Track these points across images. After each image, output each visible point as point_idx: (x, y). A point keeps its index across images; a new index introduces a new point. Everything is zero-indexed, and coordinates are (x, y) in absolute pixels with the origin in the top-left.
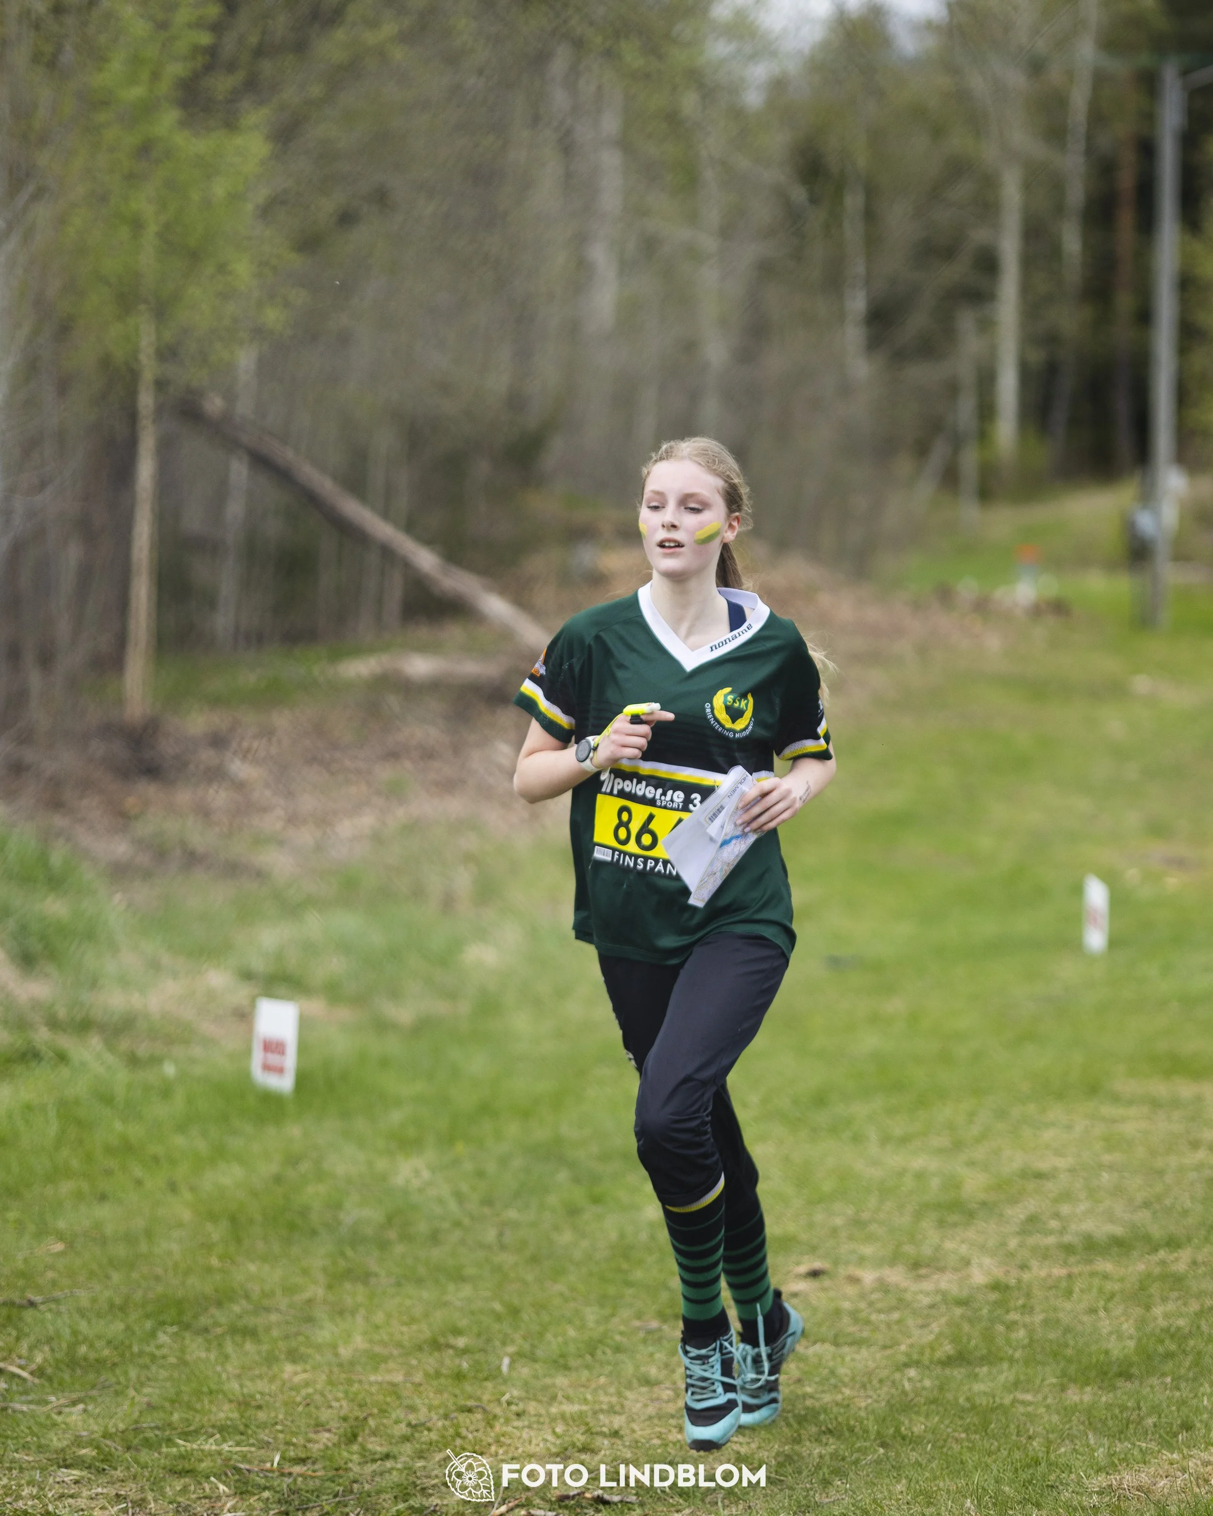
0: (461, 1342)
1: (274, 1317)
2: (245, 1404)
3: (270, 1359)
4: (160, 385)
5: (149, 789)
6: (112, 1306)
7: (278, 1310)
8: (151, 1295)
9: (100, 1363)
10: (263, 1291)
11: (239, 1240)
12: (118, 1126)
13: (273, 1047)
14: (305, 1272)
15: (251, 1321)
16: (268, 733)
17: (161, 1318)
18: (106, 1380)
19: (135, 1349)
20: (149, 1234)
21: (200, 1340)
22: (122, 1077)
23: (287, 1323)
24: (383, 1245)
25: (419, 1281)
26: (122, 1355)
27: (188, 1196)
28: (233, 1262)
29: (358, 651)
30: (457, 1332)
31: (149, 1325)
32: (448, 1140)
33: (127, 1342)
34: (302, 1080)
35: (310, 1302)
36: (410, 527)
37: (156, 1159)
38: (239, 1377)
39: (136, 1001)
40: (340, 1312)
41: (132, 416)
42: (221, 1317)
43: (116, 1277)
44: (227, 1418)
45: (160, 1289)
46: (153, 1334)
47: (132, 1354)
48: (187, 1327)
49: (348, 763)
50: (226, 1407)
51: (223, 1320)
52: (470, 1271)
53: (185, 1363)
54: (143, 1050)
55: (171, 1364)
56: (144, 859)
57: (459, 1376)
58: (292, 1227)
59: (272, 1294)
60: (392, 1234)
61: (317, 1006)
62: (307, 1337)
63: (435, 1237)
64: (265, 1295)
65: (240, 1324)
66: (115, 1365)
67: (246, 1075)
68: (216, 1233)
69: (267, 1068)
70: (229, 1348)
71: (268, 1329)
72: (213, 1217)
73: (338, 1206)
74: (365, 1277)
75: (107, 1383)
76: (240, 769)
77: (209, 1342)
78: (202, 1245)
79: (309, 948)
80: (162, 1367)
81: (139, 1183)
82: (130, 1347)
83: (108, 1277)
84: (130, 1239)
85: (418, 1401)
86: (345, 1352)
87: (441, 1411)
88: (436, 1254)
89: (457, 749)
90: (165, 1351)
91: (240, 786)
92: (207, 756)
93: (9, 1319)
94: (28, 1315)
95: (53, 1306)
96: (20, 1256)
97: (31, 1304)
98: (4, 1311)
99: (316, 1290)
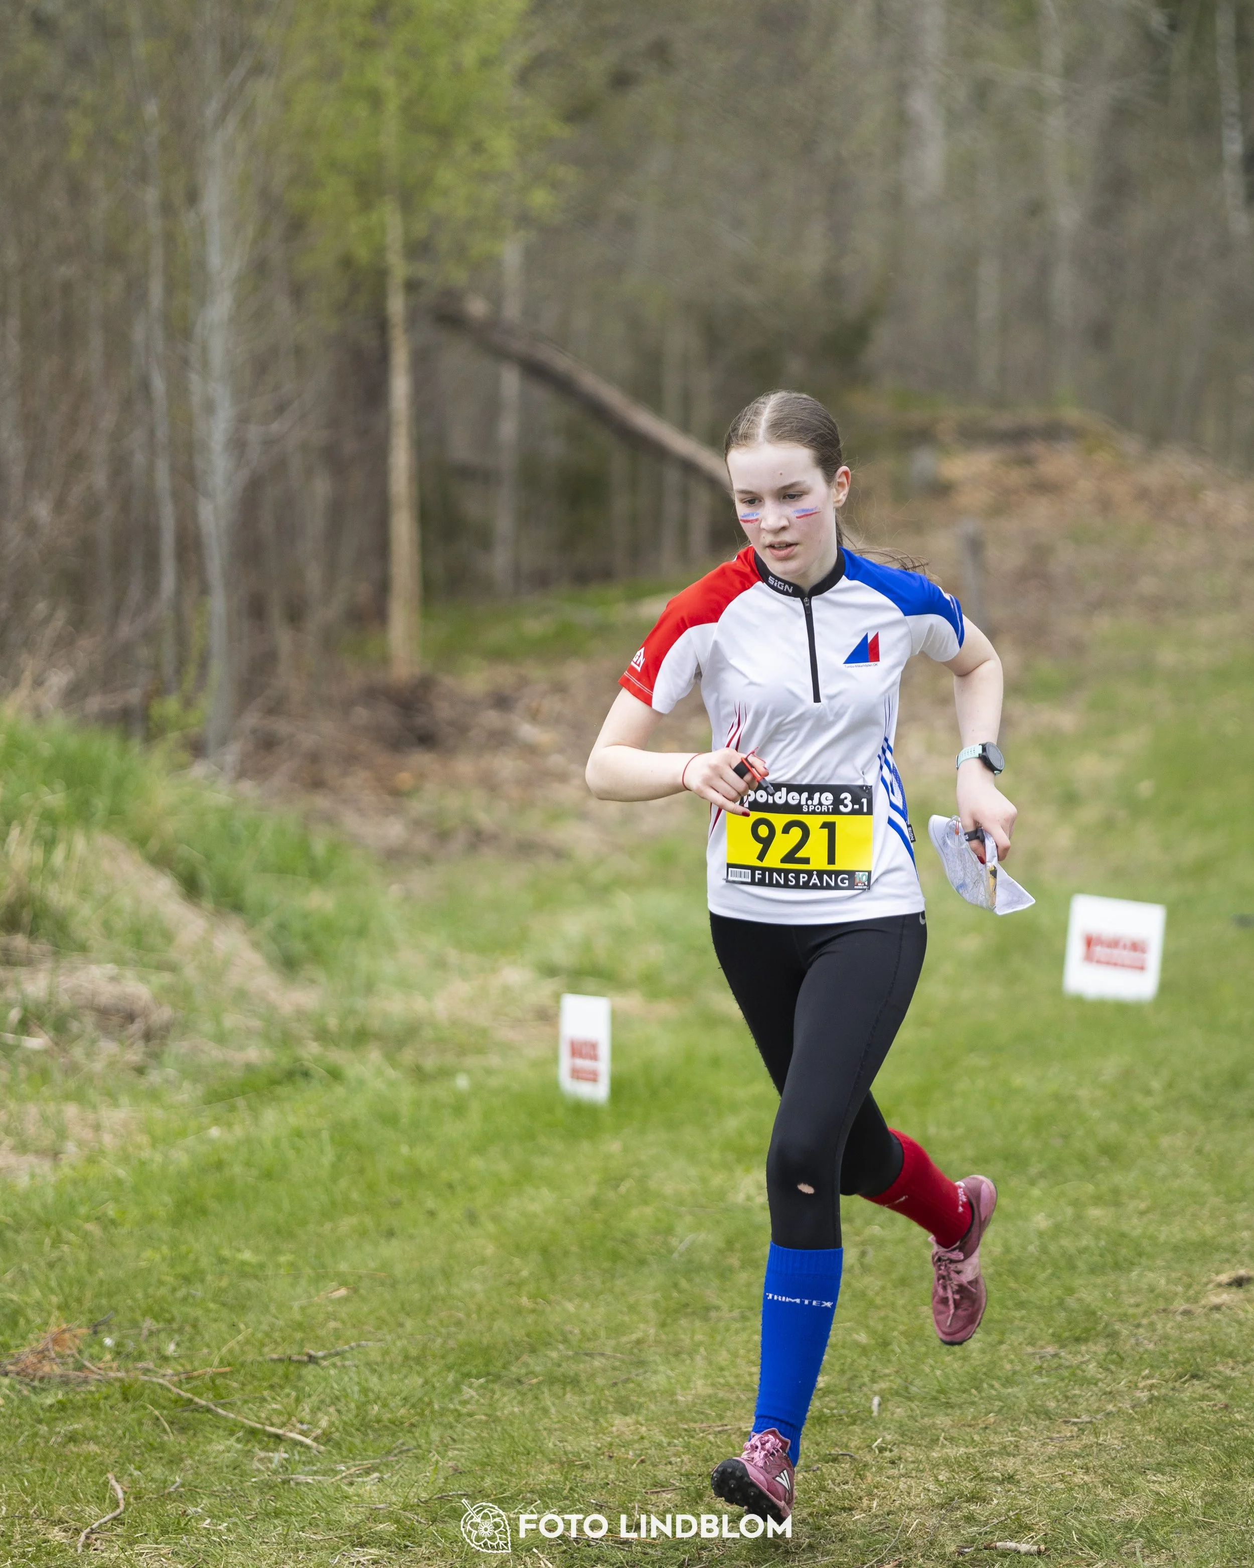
1: (597, 1363)
2: (567, 1464)
3: (596, 1412)
4: (412, 286)
5: (422, 759)
6: (407, 1358)
7: (602, 1355)
8: (452, 1343)
9: (397, 1423)
10: (583, 1332)
11: (553, 1277)
12: (404, 1150)
13: (583, 1050)
14: (632, 1308)
15: (571, 1368)
16: (559, 690)
17: (465, 1370)
18: (403, 1444)
19: (437, 1406)
20: (447, 1274)
21: (512, 1393)
22: (407, 1093)
23: (614, 1369)
24: (724, 1275)
26: (422, 1414)
27: (491, 1227)
28: (549, 1302)
31: (451, 1377)
33: (426, 1399)
34: (618, 1087)
35: (639, 1342)
37: (450, 1186)
38: (560, 1433)
39: (420, 1005)
40: (676, 1353)
41: (382, 326)
42: (536, 1364)
43: (409, 1324)
44: (549, 1482)
45: (462, 1337)
46: (456, 1389)
47: (432, 1412)
48: (497, 1378)
50: (547, 1468)
51: (538, 1368)
53: (497, 1420)
54: (430, 1063)
55: (480, 1422)
56: (422, 842)
57: (822, 1420)
58: (615, 1256)
59: (595, 1336)
60: (734, 1261)
61: (632, 1002)
62: (639, 1385)
64: (586, 1337)
65: (559, 1372)
66: (413, 1425)
67: (554, 1085)
68: (526, 1268)
69: (577, 1074)
70: (547, 1400)
71: (592, 1376)
72: (520, 1250)
73: (669, 1231)
74: (704, 1312)
75: (405, 1448)
76: (528, 731)
77: (522, 1394)
78: (510, 1283)
79: (621, 935)
80: (469, 1425)
82: (430, 1403)
83: (401, 1325)
84: (424, 1280)
86: (684, 1399)
90: (471, 1407)
91: (531, 750)
92: (492, 718)
93: (286, 1377)
94: (309, 1372)
95: (337, 1360)
96: (296, 1305)
97: (312, 1359)
98: (280, 1369)
99: (645, 1329)
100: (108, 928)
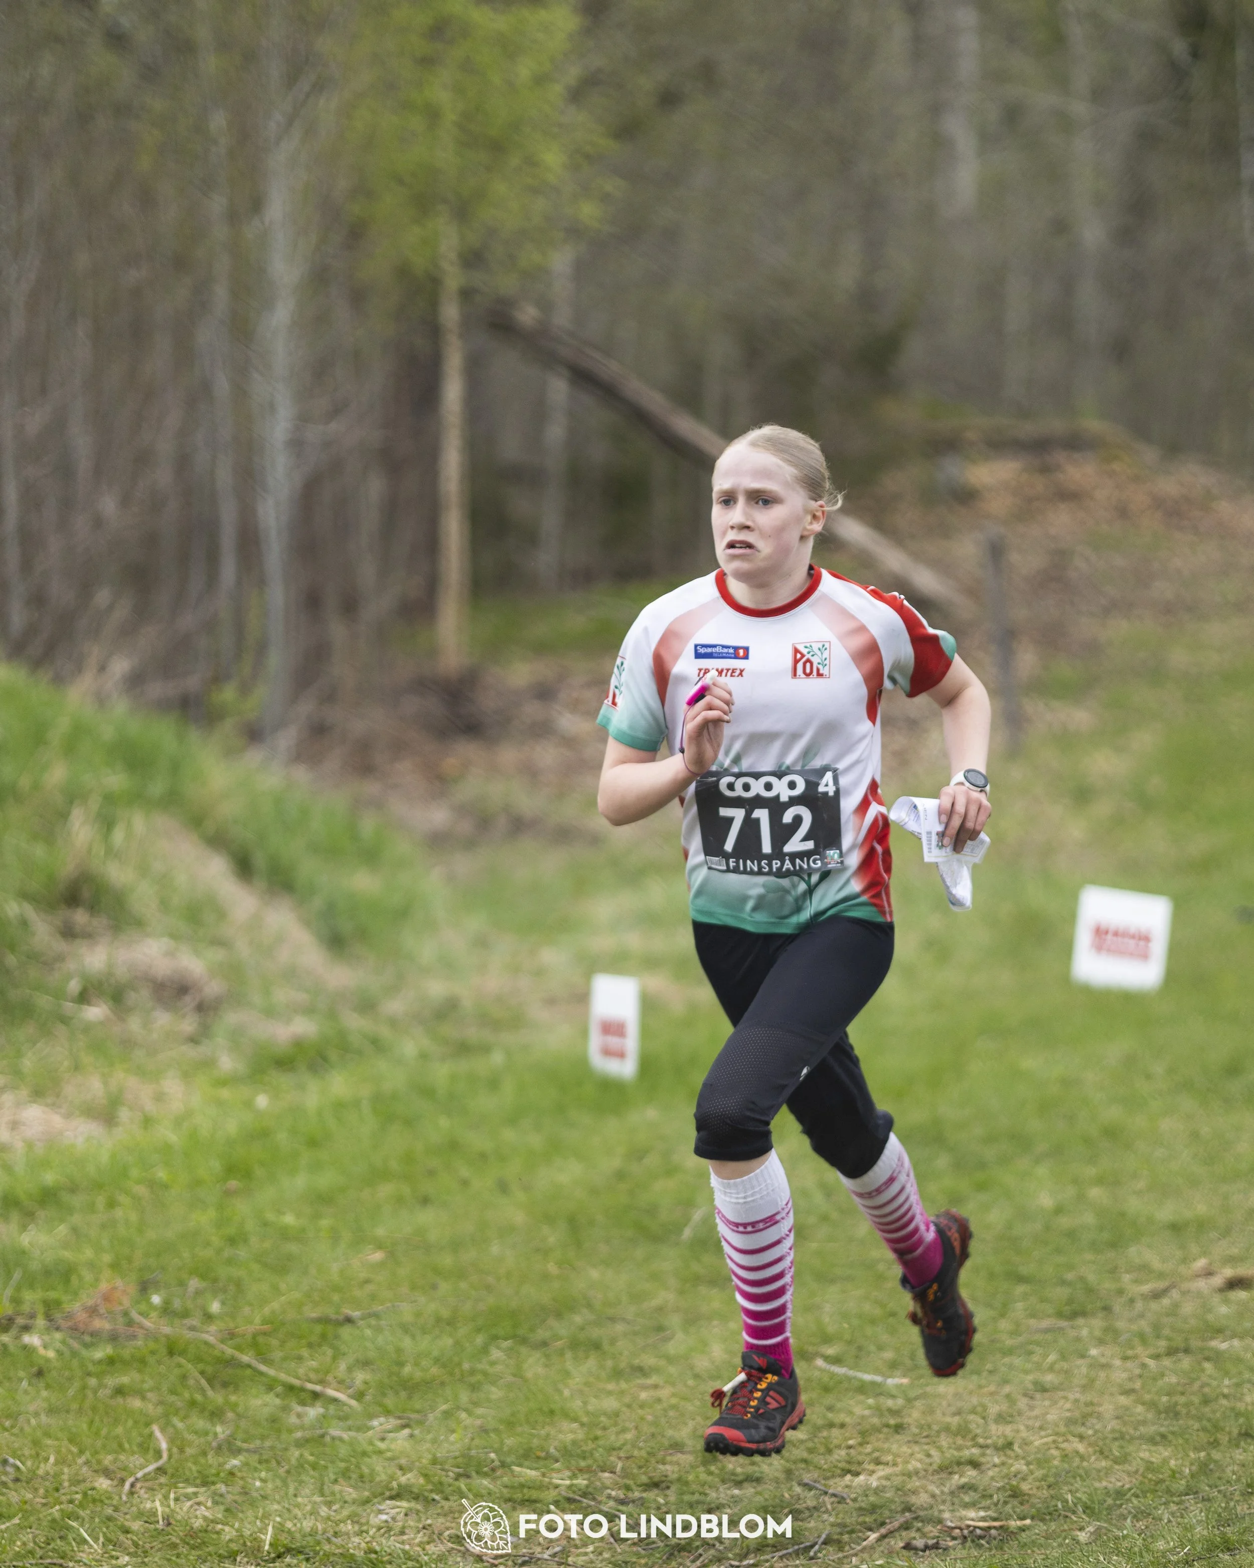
1: (619, 1328)
2: (589, 1423)
4: (466, 295)
5: (469, 749)
6: (438, 1320)
7: (624, 1320)
8: (482, 1307)
9: (427, 1383)
10: (606, 1299)
11: (578, 1244)
12: (443, 1123)
13: (613, 1029)
15: (595, 1333)
17: (494, 1332)
19: (466, 1366)
21: (538, 1355)
22: (444, 1067)
23: (635, 1333)
26: (451, 1374)
27: (520, 1197)
28: (573, 1268)
31: (480, 1339)
33: (456, 1359)
34: (646, 1064)
35: (660, 1309)
37: (483, 1156)
38: (582, 1393)
40: (694, 1319)
41: (435, 331)
42: (562, 1329)
43: (443, 1288)
45: (492, 1300)
46: (485, 1350)
47: (462, 1372)
48: (524, 1341)
50: (569, 1427)
51: (563, 1332)
52: (839, 1271)
53: (523, 1381)
54: (472, 1036)
55: (506, 1382)
56: (466, 827)
59: (618, 1301)
61: (660, 982)
64: (609, 1303)
65: (582, 1336)
66: (443, 1384)
67: (583, 1061)
68: (553, 1236)
69: (608, 1052)
70: (571, 1363)
71: (613, 1341)
72: (549, 1219)
75: (435, 1406)
76: (568, 722)
77: (547, 1356)
78: (538, 1250)
79: (652, 919)
81: (465, 1183)
82: (459, 1364)
83: (434, 1288)
84: (456, 1246)
90: (499, 1368)
91: (569, 741)
92: (532, 710)
93: (323, 1336)
94: (346, 1332)
95: (373, 1322)
96: (335, 1268)
97: (349, 1320)
98: (318, 1328)
99: (665, 1296)
100: (164, 905)
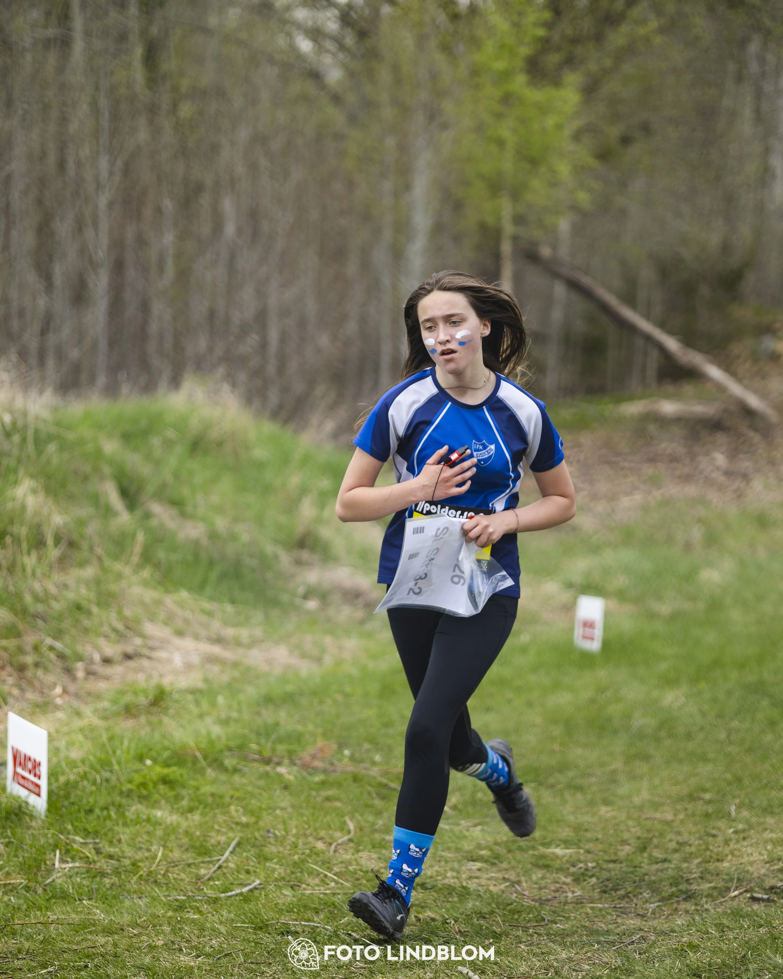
0: (707, 796)
1: (593, 780)
2: (578, 828)
3: (592, 803)
7: (595, 776)
10: (586, 765)
11: (570, 735)
13: (588, 625)
14: (611, 754)
15: (579, 781)
16: (579, 446)
20: (517, 731)
23: (601, 783)
24: (658, 740)
25: (681, 761)
27: (539, 709)
28: (568, 748)
29: (631, 398)
30: (705, 790)
32: (694, 680)
34: (606, 645)
35: (614, 772)
36: (662, 325)
37: (520, 688)
38: (573, 813)
40: (633, 777)
41: (497, 257)
42: (562, 778)
44: (568, 836)
48: (541, 784)
49: (626, 464)
50: (567, 829)
51: (563, 780)
52: (711, 756)
57: (707, 815)
58: (602, 728)
59: (592, 766)
60: (663, 734)
61: (613, 604)
62: (614, 792)
63: (689, 736)
64: (588, 766)
65: (573, 783)
67: (571, 642)
68: (557, 731)
69: (585, 637)
70: (567, 796)
71: (590, 786)
72: (555, 722)
73: (629, 717)
74: (647, 758)
77: (554, 792)
78: (549, 738)
79: (607, 570)
81: (509, 701)
85: (682, 829)
86: (637, 800)
87: (697, 835)
88: (691, 746)
89: (693, 456)
99: (618, 765)
100: (349, 550)
